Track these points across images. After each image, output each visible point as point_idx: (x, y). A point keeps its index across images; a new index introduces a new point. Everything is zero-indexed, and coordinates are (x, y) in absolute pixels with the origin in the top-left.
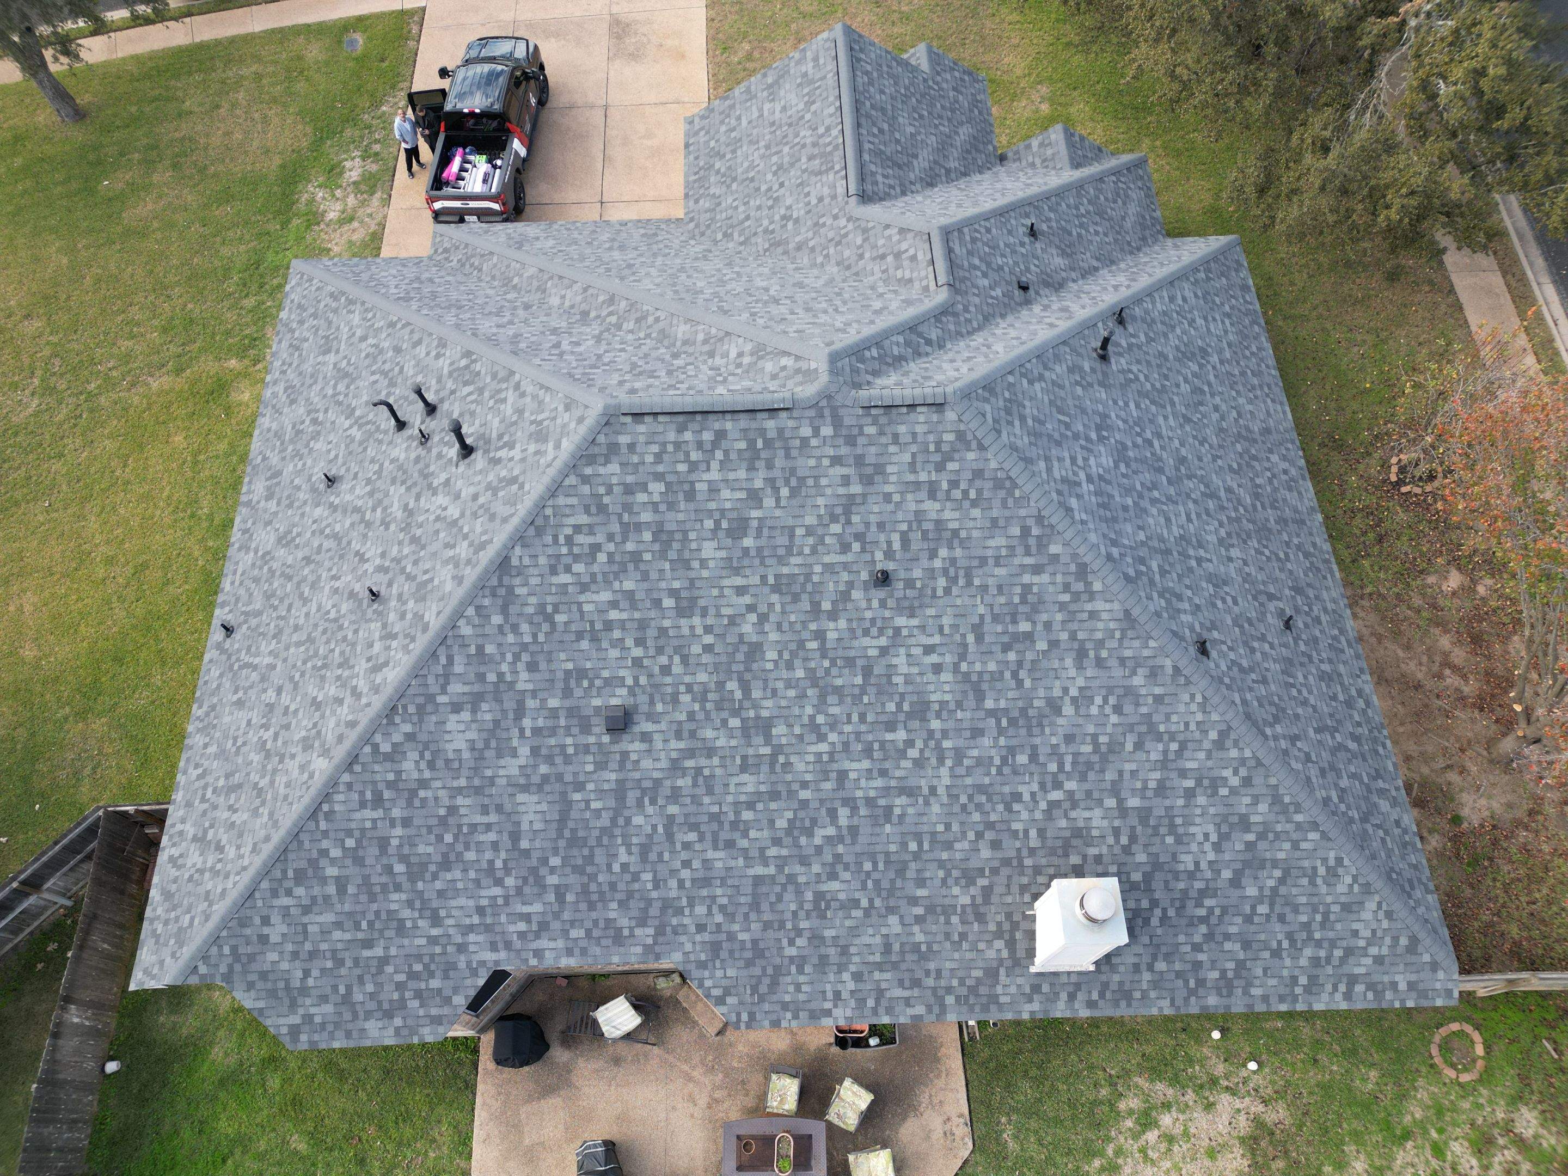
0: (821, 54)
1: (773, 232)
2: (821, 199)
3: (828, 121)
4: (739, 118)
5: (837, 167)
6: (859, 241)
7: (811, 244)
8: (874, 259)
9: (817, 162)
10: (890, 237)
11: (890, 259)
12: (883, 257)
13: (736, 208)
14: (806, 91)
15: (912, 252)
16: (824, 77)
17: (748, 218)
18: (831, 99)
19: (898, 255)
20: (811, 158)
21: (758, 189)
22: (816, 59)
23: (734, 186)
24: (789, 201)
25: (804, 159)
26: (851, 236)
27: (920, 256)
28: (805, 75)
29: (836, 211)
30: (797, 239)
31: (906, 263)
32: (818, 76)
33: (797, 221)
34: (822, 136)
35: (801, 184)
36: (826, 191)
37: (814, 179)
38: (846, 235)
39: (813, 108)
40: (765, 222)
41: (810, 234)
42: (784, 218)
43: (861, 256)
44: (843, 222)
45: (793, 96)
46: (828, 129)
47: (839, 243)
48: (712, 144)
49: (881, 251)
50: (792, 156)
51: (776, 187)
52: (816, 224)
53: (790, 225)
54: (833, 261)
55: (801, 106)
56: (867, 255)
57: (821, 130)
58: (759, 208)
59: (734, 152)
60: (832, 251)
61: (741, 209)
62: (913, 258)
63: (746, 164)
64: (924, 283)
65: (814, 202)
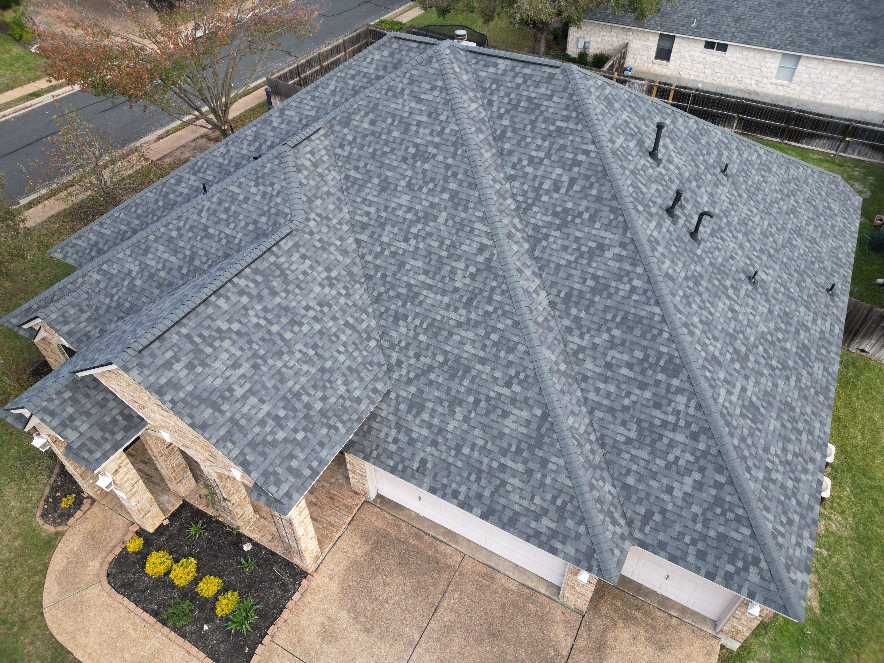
0: (160, 361)
1: (345, 288)
2: (304, 257)
3: (234, 298)
4: (262, 423)
5: (272, 259)
6: (319, 202)
7: (338, 243)
8: (326, 182)
9: (275, 284)
10: (306, 178)
11: (320, 170)
12: (321, 175)
13: (345, 344)
14: (208, 350)
15: (309, 156)
16: (189, 337)
17: (347, 324)
18: (210, 310)
19: (315, 165)
20: (274, 293)
21: (320, 332)
22: (168, 365)
23: (328, 364)
24: (317, 289)
25: (278, 300)
26: (319, 211)
27: (308, 149)
28: (190, 366)
29: (307, 237)
30: (340, 258)
31: (317, 157)
32: (188, 347)
33: (328, 269)
34: (249, 295)
35: (298, 286)
36: (296, 256)
37: (291, 277)
38: (319, 215)
39: (224, 326)
40: (342, 301)
41: (332, 249)
42: (332, 285)
43: (328, 193)
44: (312, 224)
45: (217, 364)
46: (242, 292)
47: (329, 219)
48: (300, 435)
49: (318, 179)
50: (278, 316)
51: (312, 313)
52: (323, 248)
53: (334, 274)
54: (341, 215)
55: (227, 344)
56: (325, 189)
57: (245, 300)
58: (334, 318)
59: (298, 395)
60: (335, 221)
61: (343, 338)
62: (312, 153)
63: (305, 367)
64: (322, 138)
65: (308, 262)
